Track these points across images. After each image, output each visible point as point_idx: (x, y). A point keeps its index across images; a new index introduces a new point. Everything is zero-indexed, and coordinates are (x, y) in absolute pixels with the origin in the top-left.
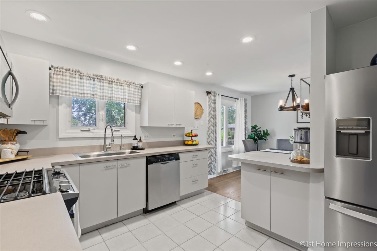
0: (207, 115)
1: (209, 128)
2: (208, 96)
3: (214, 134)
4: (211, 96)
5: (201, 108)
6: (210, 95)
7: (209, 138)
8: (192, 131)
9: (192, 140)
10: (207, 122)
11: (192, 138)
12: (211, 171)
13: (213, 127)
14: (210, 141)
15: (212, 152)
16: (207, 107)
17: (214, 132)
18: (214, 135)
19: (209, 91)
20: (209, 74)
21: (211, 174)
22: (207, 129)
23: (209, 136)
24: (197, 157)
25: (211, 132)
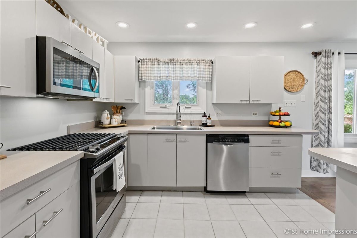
0: (315, 85)
1: (317, 105)
2: (316, 58)
3: (325, 114)
4: (321, 58)
5: (302, 77)
6: (319, 57)
7: (316, 119)
8: (280, 108)
9: (279, 121)
10: (314, 96)
11: (280, 118)
12: (318, 167)
13: (325, 103)
14: (318, 124)
15: (321, 140)
16: (315, 75)
17: (325, 110)
18: (327, 114)
19: (317, 51)
20: (308, 26)
21: (318, 171)
22: (314, 107)
23: (317, 116)
24: (280, 143)
25: (320, 110)
